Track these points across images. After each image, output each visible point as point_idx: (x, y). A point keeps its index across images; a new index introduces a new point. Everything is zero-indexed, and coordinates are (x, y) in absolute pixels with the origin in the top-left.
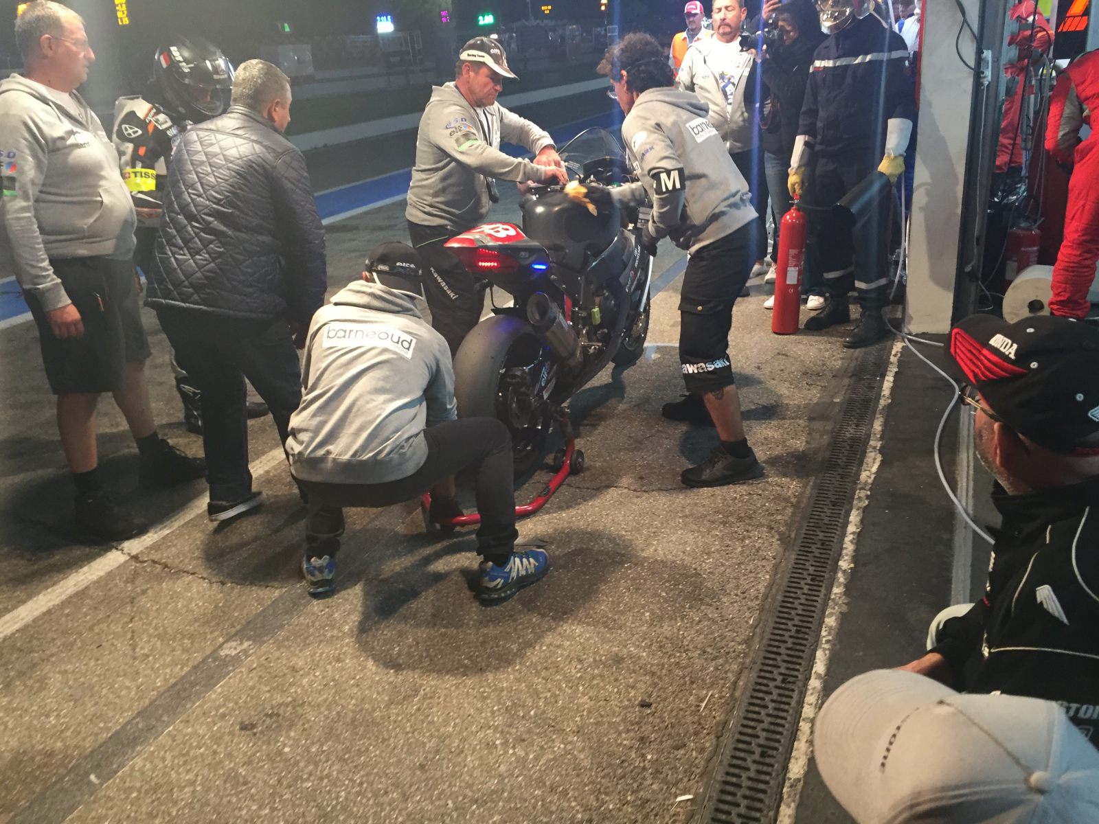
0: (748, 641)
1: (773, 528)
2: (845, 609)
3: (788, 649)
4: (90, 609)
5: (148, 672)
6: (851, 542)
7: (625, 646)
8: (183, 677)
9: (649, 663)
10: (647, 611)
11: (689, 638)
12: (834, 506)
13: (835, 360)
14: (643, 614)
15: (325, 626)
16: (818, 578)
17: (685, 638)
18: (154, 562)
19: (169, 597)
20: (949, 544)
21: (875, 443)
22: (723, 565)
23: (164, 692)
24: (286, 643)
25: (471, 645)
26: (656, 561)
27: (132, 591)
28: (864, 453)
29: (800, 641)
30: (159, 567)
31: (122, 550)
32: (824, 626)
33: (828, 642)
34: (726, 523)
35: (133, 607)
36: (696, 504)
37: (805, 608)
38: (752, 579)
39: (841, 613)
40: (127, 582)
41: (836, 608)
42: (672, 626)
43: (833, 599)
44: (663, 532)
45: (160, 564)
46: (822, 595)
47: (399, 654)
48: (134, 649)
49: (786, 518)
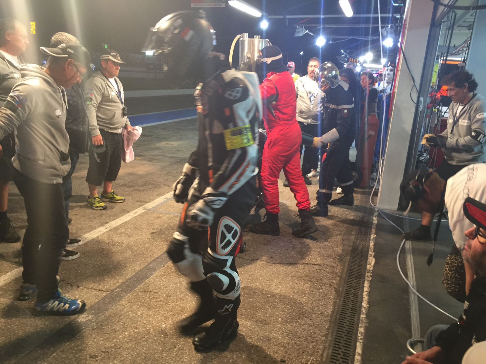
0: (326, 336)
1: (331, 286)
2: (367, 325)
3: (344, 341)
6: (366, 295)
7: (271, 333)
8: (60, 330)
10: (280, 318)
11: (300, 332)
12: (357, 278)
14: (278, 319)
16: (354, 310)
17: (298, 331)
21: (371, 253)
22: (312, 300)
23: (51, 336)
26: (281, 295)
28: (367, 257)
29: (349, 338)
33: (361, 339)
34: (311, 281)
37: (350, 323)
38: (325, 308)
39: (365, 326)
42: (292, 326)
43: (362, 320)
44: (283, 283)
46: (356, 318)
49: (337, 282)
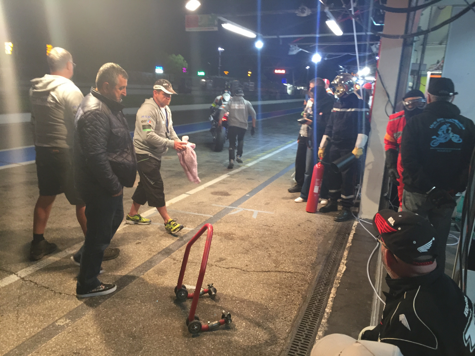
0: (285, 339)
1: (299, 292)
3: (302, 344)
5: (23, 329)
6: (331, 301)
7: (234, 337)
9: (243, 345)
11: (261, 335)
12: (325, 285)
13: (330, 226)
14: (243, 323)
15: (104, 316)
16: (317, 315)
17: (259, 335)
18: (31, 281)
19: (36, 297)
20: (371, 305)
21: (344, 261)
22: (277, 306)
24: (86, 322)
25: (167, 330)
27: (20, 293)
29: (307, 341)
30: (33, 284)
31: (17, 275)
32: (317, 335)
35: (19, 300)
36: (269, 279)
37: (310, 327)
38: (289, 313)
39: (325, 330)
40: (18, 289)
41: (323, 327)
44: (254, 289)
45: (33, 282)
46: (317, 322)
48: (18, 319)
49: (306, 288)
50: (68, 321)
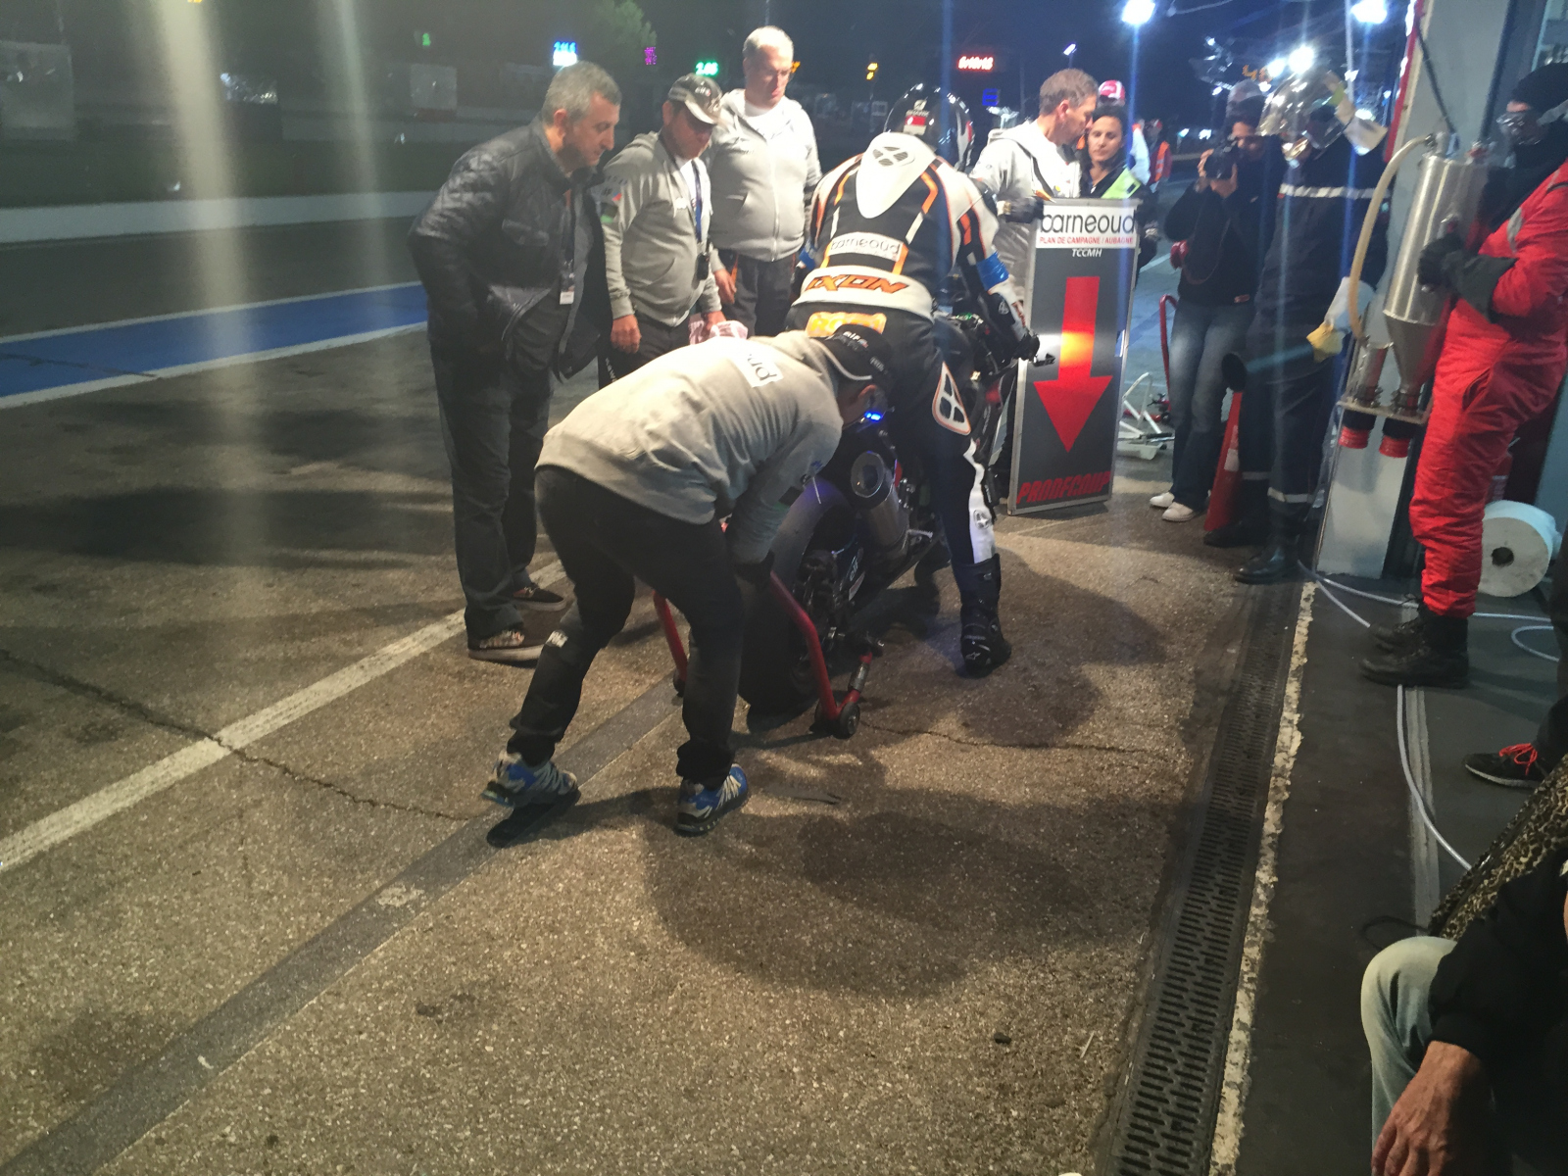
0: (1138, 967)
1: (1158, 816)
2: (1271, 938)
3: (1196, 984)
4: (178, 818)
5: (273, 918)
6: (1270, 846)
8: (325, 932)
9: (1003, 983)
10: (993, 910)
11: (1055, 954)
12: (1241, 794)
13: (1224, 596)
14: (987, 913)
15: (529, 880)
16: (1230, 892)
17: (1049, 953)
18: (269, 762)
19: (294, 815)
20: (1407, 863)
21: (1290, 715)
22: (1093, 858)
23: (300, 948)
24: (474, 898)
25: (744, 930)
26: (998, 841)
27: (239, 799)
28: (1276, 728)
29: (1212, 975)
30: (276, 771)
31: (219, 741)
32: (1244, 958)
33: (1251, 980)
34: (1094, 800)
35: (242, 823)
36: (1048, 770)
37: (1216, 930)
38: (1136, 883)
39: (1264, 942)
40: (229, 786)
41: (1259, 935)
42: (1030, 935)
43: (1253, 923)
45: (277, 766)
46: (1237, 916)
47: (641, 931)
48: (249, 884)
50: (415, 894)
